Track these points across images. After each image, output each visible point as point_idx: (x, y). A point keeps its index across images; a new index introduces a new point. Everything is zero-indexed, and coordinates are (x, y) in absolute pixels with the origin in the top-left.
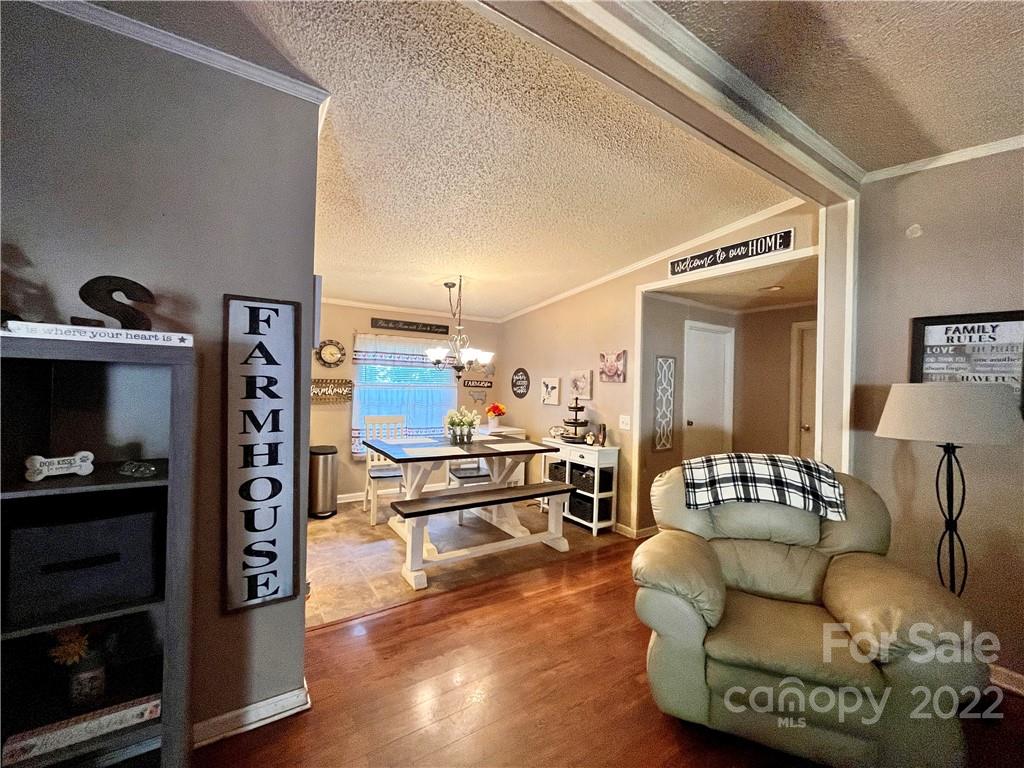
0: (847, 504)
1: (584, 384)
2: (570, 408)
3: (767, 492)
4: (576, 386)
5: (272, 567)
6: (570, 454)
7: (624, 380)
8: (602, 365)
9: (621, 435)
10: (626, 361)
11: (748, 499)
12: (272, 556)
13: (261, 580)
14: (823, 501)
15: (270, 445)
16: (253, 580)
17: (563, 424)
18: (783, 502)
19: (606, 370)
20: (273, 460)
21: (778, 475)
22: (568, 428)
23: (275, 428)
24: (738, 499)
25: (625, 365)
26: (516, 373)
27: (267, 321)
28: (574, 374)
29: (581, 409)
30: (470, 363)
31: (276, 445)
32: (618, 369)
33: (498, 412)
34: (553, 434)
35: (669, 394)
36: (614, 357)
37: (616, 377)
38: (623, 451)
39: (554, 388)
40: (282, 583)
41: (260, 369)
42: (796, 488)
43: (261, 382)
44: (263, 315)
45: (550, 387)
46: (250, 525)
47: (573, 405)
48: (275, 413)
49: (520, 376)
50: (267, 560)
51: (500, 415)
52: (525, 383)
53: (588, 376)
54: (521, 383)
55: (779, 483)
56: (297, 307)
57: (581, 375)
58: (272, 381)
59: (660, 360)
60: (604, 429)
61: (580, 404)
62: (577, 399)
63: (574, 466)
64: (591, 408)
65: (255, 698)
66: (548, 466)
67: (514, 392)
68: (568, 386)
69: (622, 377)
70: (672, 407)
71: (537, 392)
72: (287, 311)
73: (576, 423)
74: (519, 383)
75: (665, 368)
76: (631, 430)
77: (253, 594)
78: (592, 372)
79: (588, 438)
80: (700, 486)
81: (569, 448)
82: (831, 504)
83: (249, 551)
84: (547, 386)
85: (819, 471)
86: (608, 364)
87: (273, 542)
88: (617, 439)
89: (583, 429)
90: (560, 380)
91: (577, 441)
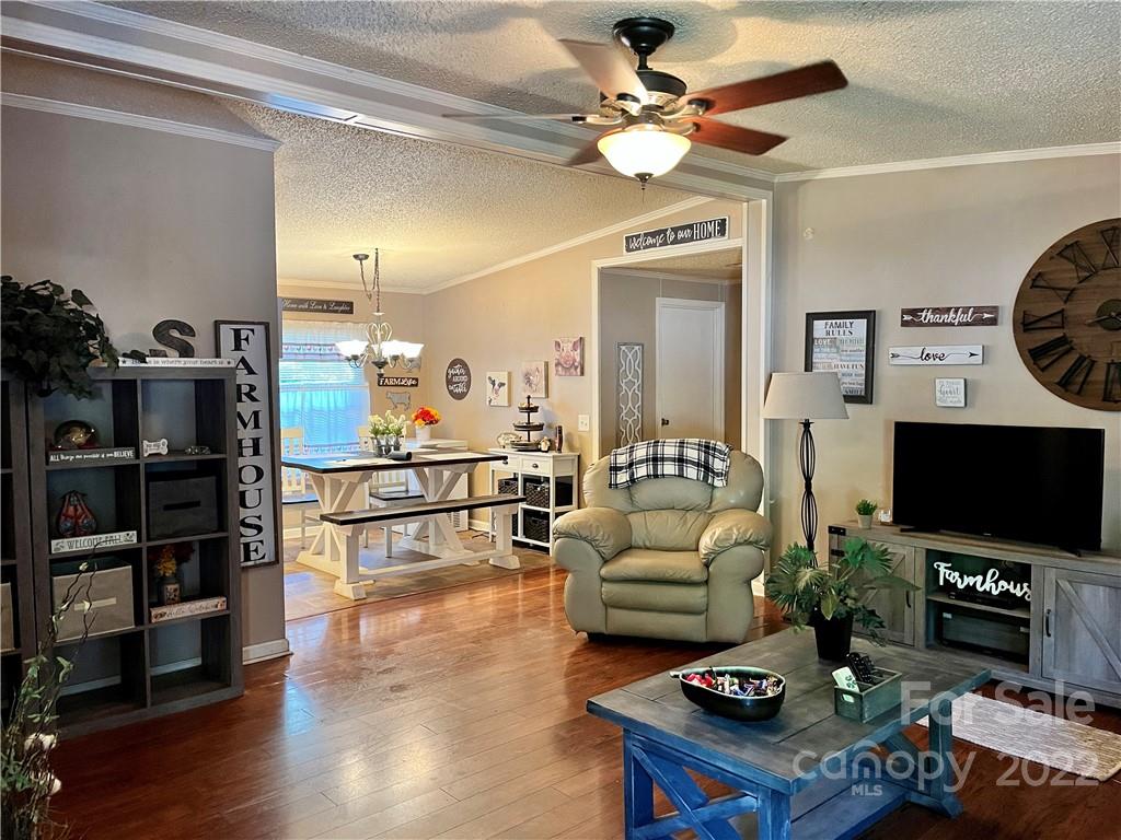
0: (730, 475)
1: (538, 379)
2: (521, 409)
3: (670, 469)
4: (529, 382)
5: (259, 537)
6: (521, 465)
7: (582, 374)
8: (556, 355)
9: (580, 437)
10: (583, 350)
11: (656, 476)
12: (259, 529)
13: (252, 547)
14: (713, 472)
15: (253, 439)
16: (247, 546)
17: (513, 429)
18: (681, 476)
19: (562, 361)
20: (256, 452)
21: (681, 454)
22: (520, 434)
23: (257, 426)
24: (648, 476)
25: (582, 357)
26: (452, 365)
27: (247, 339)
28: (525, 366)
29: (535, 409)
30: (395, 358)
31: (258, 439)
32: (574, 361)
33: (427, 417)
34: (502, 443)
35: (636, 387)
36: (571, 345)
37: (572, 370)
38: (583, 456)
39: (502, 385)
40: (267, 551)
41: (243, 378)
42: (693, 463)
43: (245, 389)
44: (243, 335)
45: (497, 383)
46: (243, 505)
47: (525, 405)
48: (256, 414)
49: (458, 370)
50: (256, 532)
51: (431, 423)
52: (464, 378)
53: (542, 368)
54: (459, 378)
55: (681, 460)
56: (267, 326)
57: (534, 368)
58: (253, 388)
59: (623, 348)
60: (560, 432)
61: (534, 404)
62: (529, 397)
63: (528, 479)
64: (547, 408)
65: (251, 641)
66: (496, 484)
67: (451, 392)
68: (519, 383)
69: (579, 370)
70: (640, 403)
71: (481, 390)
72: (260, 330)
73: (529, 427)
74: (456, 379)
75: (630, 356)
76: (591, 431)
77: (247, 558)
78: (547, 364)
79: (543, 444)
80: (621, 468)
81: (521, 457)
82: (718, 475)
83: (243, 524)
84: (493, 383)
85: (714, 449)
86: (563, 354)
87: (259, 518)
88: (577, 444)
89: (536, 433)
90: (510, 374)
91: (530, 447)
